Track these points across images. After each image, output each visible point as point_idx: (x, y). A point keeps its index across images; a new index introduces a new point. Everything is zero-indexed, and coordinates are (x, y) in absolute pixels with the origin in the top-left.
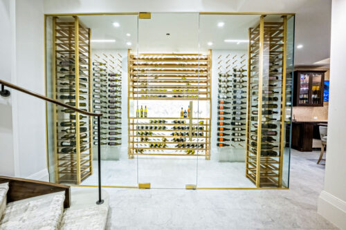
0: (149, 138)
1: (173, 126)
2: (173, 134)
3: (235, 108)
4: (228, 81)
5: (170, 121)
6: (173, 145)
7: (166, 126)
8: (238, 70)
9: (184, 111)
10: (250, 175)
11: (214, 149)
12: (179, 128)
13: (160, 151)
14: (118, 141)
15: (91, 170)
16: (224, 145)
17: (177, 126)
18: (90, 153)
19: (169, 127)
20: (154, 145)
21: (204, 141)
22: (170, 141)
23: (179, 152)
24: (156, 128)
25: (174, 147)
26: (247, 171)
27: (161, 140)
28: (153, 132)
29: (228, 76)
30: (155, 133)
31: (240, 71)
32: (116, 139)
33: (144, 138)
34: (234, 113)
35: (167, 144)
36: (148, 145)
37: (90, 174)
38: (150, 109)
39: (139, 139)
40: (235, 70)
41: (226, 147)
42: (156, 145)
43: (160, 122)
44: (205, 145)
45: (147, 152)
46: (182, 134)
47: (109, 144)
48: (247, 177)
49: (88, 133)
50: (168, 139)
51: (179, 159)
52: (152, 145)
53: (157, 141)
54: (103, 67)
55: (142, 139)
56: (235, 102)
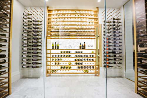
0: (60, 63)
1: (75, 55)
2: (75, 60)
3: (115, 42)
4: (110, 25)
5: (73, 52)
6: (76, 67)
7: (71, 55)
8: (116, 18)
9: (81, 45)
10: (140, 91)
11: (102, 69)
12: (79, 56)
13: (67, 71)
14: (39, 65)
15: (9, 91)
16: (109, 67)
17: (78, 55)
18: (9, 76)
19: (73, 55)
20: (63, 67)
21: (94, 64)
22: (73, 65)
23: (79, 71)
24: (64, 56)
25: (76, 68)
26: (137, 88)
27: (68, 64)
28: (63, 59)
29: (110, 22)
30: (64, 59)
31: (117, 19)
32: (37, 63)
33: (57, 62)
34: (115, 46)
35: (72, 67)
36: (59, 67)
37: (9, 95)
38: (61, 45)
39: (54, 63)
40: (114, 19)
41: (111, 68)
42: (64, 67)
43: (67, 52)
44: (94, 67)
45: (59, 72)
46: (81, 60)
47: (32, 67)
48: (138, 93)
49: (7, 59)
50: (72, 63)
51: (79, 76)
52: (62, 67)
53: (65, 64)
54: (30, 16)
55: (56, 64)
56: (115, 39)
